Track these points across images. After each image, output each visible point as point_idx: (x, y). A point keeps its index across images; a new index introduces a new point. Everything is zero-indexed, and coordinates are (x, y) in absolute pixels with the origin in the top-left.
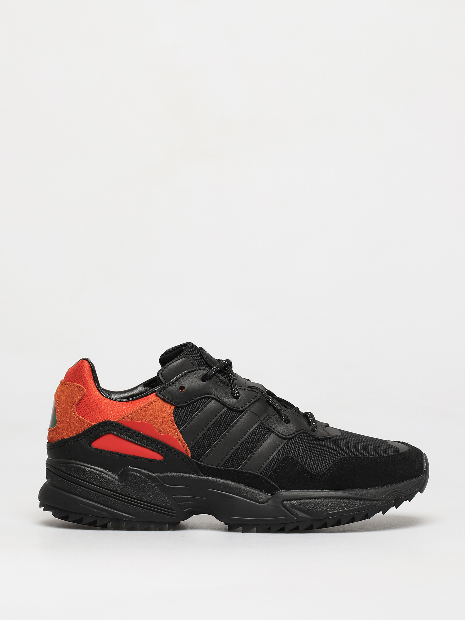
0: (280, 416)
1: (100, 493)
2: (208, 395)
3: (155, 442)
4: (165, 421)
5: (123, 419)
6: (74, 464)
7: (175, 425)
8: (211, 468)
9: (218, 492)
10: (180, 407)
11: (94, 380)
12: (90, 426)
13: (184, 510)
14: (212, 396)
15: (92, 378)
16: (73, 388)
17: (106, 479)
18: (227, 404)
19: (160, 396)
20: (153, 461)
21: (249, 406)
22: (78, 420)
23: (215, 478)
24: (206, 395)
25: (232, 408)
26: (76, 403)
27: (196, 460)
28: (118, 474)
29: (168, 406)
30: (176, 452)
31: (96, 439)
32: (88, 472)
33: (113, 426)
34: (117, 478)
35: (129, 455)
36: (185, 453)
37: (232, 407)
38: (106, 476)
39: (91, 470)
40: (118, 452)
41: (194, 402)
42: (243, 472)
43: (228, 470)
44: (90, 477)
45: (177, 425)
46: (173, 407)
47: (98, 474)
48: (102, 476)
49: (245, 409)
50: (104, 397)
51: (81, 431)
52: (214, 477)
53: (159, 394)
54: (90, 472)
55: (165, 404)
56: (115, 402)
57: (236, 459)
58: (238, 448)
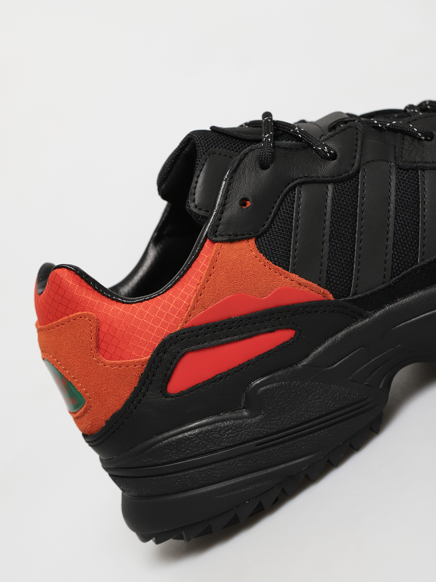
0: (413, 136)
1: (236, 457)
2: (289, 184)
3: (266, 316)
4: (258, 272)
5: (190, 316)
6: (160, 441)
7: (277, 267)
8: (376, 293)
9: (415, 321)
10: (262, 234)
11: (96, 289)
12: (143, 366)
13: (379, 386)
14: (296, 182)
15: (91, 288)
16: (71, 325)
17: (228, 428)
18: (327, 177)
19: (219, 238)
20: (283, 347)
21: (361, 156)
22: (117, 369)
23: (394, 302)
24: (286, 187)
25: (340, 177)
26: (93, 345)
27: (346, 297)
28: (241, 406)
29: (243, 245)
30: (307, 307)
31: (167, 379)
32: (194, 437)
33: (183, 340)
34: (246, 413)
35: (240, 365)
36: (324, 299)
37: (338, 176)
38: (226, 423)
39: (197, 431)
40: (219, 374)
41: (278, 211)
42: (430, 264)
43: (404, 277)
44: (203, 444)
45: (279, 266)
46: (252, 242)
47: (211, 431)
48: (221, 428)
49: (360, 165)
50: (132, 303)
51: (135, 383)
52: (390, 304)
53: (216, 236)
54: (197, 435)
55: (237, 246)
56: (156, 299)
57: (404, 251)
58: (394, 232)
